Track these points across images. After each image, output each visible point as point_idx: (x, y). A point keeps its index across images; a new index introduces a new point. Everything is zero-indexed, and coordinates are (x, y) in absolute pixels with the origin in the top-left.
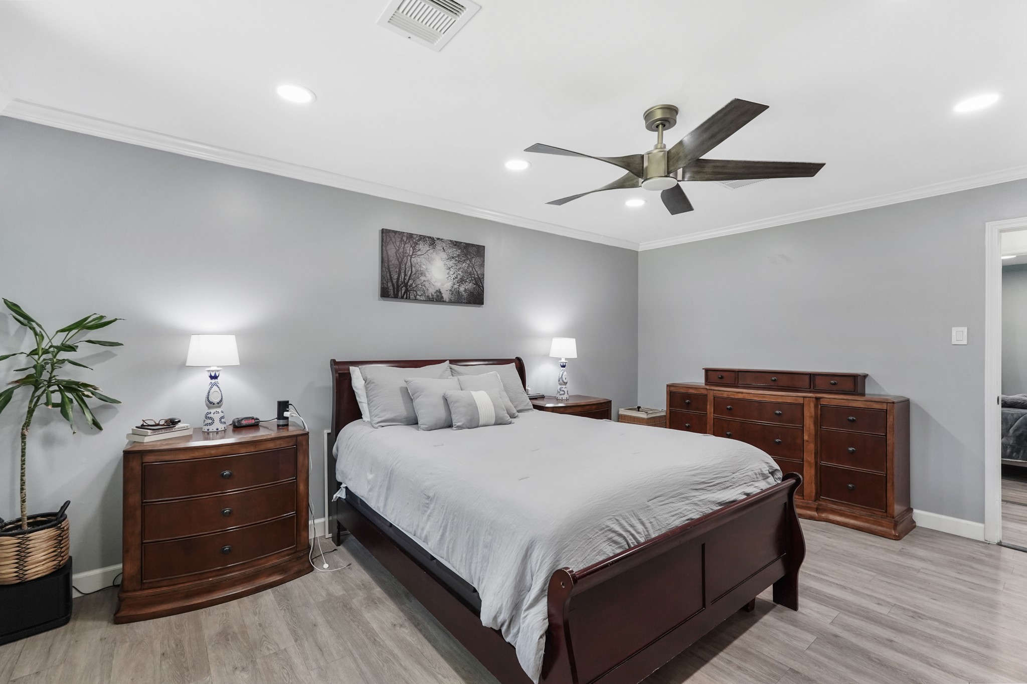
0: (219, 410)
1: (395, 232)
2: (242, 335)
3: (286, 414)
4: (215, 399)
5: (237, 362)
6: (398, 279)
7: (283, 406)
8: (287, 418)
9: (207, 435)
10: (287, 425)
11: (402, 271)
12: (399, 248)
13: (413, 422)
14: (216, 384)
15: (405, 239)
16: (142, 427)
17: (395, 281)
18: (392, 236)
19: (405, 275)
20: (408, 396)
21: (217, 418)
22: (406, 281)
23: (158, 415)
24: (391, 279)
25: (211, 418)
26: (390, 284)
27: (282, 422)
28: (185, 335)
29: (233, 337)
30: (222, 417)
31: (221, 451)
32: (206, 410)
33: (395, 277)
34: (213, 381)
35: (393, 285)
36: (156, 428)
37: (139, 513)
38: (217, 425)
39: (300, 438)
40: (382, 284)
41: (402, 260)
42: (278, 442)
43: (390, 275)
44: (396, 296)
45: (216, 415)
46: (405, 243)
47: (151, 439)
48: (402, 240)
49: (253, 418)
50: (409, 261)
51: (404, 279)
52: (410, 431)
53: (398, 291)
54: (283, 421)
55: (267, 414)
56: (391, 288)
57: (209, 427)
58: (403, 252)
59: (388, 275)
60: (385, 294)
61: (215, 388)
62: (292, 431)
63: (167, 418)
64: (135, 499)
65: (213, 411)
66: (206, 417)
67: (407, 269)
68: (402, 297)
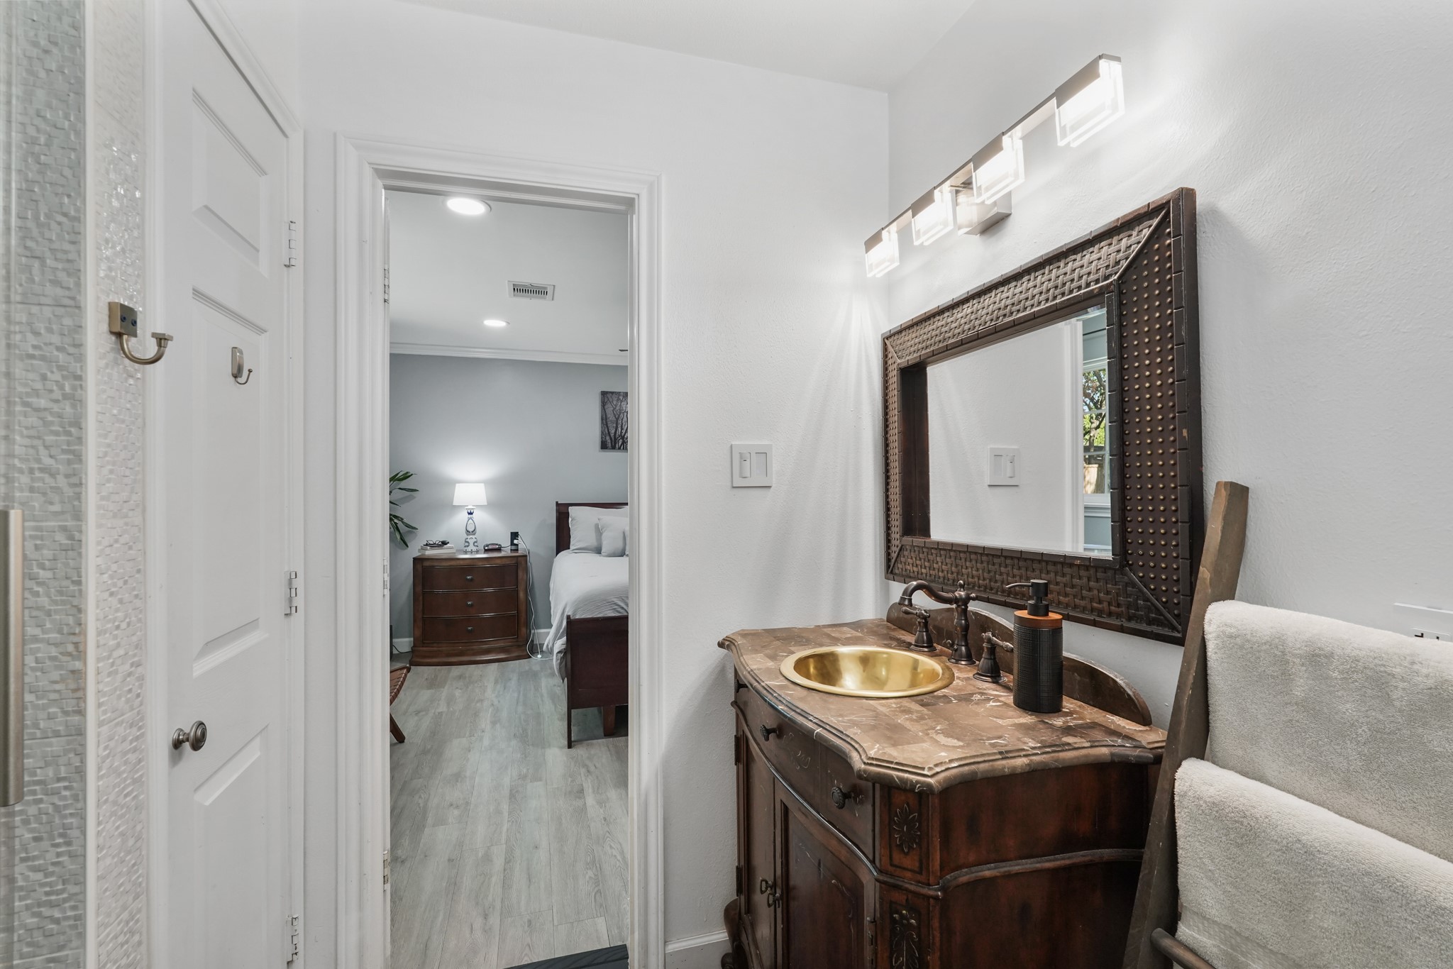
0: (473, 537)
1: (612, 393)
2: (489, 483)
3: (515, 542)
4: (471, 529)
5: (486, 504)
6: (615, 433)
7: (515, 535)
8: (517, 545)
9: (466, 552)
10: (517, 550)
11: (619, 426)
12: (616, 406)
13: (598, 551)
14: (471, 518)
15: (621, 398)
16: (427, 545)
17: (612, 435)
18: (609, 397)
19: (622, 429)
20: (599, 531)
21: (471, 542)
22: (623, 434)
23: (437, 538)
24: (609, 433)
25: (468, 542)
26: (608, 438)
27: (513, 547)
28: (452, 483)
29: (483, 485)
30: (475, 542)
31: (466, 562)
32: (465, 536)
33: (613, 431)
34: (470, 516)
35: (611, 439)
36: (433, 546)
37: (421, 598)
38: (471, 547)
39: (520, 559)
40: (602, 438)
41: (619, 416)
42: (504, 559)
43: (608, 430)
44: (613, 448)
45: (472, 539)
46: (622, 401)
47: (430, 552)
48: (618, 399)
49: (497, 544)
50: (625, 417)
51: (621, 433)
52: (597, 556)
53: (615, 444)
54: (515, 548)
55: (505, 542)
56: (609, 441)
57: (466, 548)
58: (620, 410)
59: (606, 430)
60: (604, 446)
61: (471, 520)
62: (520, 553)
63: (441, 540)
64: (419, 589)
65: (469, 537)
66: (466, 542)
67: (624, 424)
68: (619, 448)
